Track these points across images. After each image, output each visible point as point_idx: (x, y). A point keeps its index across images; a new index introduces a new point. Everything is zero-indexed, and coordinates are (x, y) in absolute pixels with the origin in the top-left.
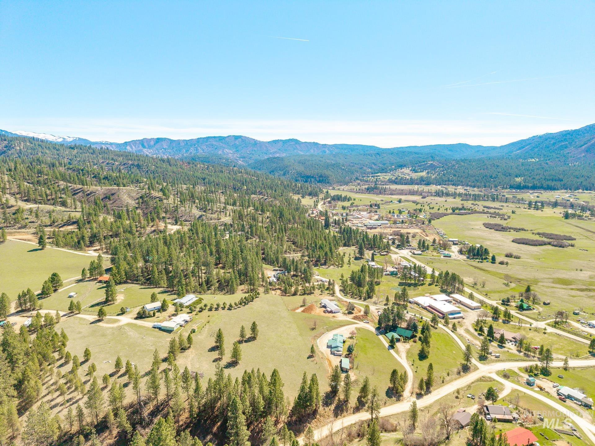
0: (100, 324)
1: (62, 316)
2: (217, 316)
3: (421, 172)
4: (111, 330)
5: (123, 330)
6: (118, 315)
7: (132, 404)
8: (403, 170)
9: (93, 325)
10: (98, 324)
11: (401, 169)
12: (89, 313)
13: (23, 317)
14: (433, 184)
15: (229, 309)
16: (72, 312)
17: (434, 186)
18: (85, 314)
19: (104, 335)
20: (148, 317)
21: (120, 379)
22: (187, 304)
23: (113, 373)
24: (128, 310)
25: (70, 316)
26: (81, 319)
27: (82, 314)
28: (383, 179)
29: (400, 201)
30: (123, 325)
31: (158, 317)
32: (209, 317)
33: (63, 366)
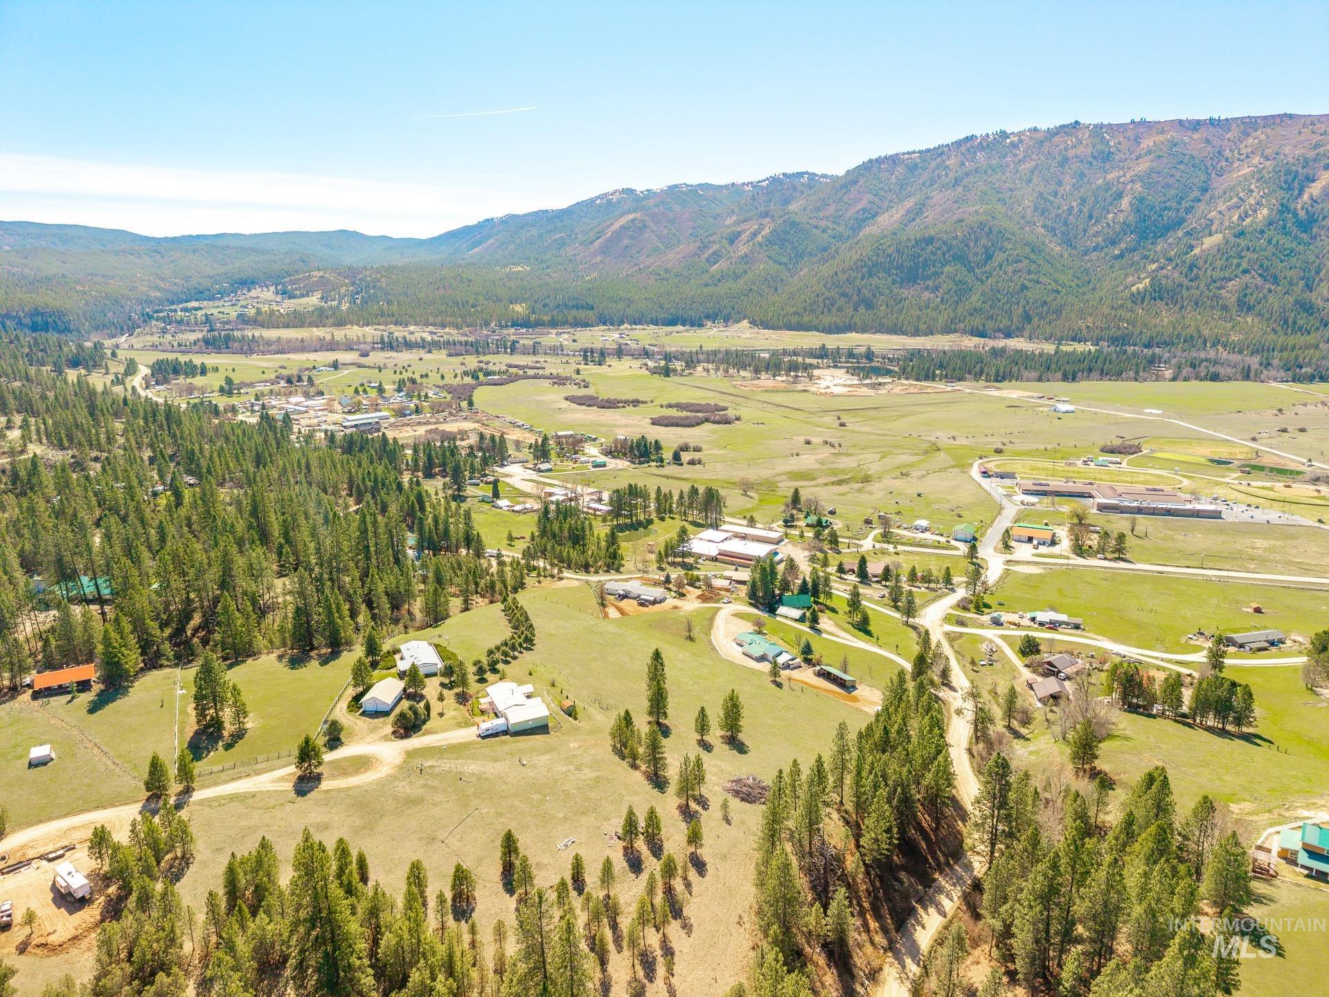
0: (329, 785)
3: (303, 296)
4: (401, 784)
5: (437, 770)
6: (331, 747)
8: (253, 293)
9: (313, 795)
10: (324, 787)
11: (249, 290)
12: (225, 774)
14: (351, 323)
15: (528, 649)
16: (157, 797)
17: (355, 327)
19: (413, 801)
20: (424, 721)
22: (438, 664)
23: (626, 854)
25: (177, 807)
28: (221, 316)
29: (335, 365)
30: (405, 762)
31: (441, 715)
32: (531, 674)
33: (473, 910)
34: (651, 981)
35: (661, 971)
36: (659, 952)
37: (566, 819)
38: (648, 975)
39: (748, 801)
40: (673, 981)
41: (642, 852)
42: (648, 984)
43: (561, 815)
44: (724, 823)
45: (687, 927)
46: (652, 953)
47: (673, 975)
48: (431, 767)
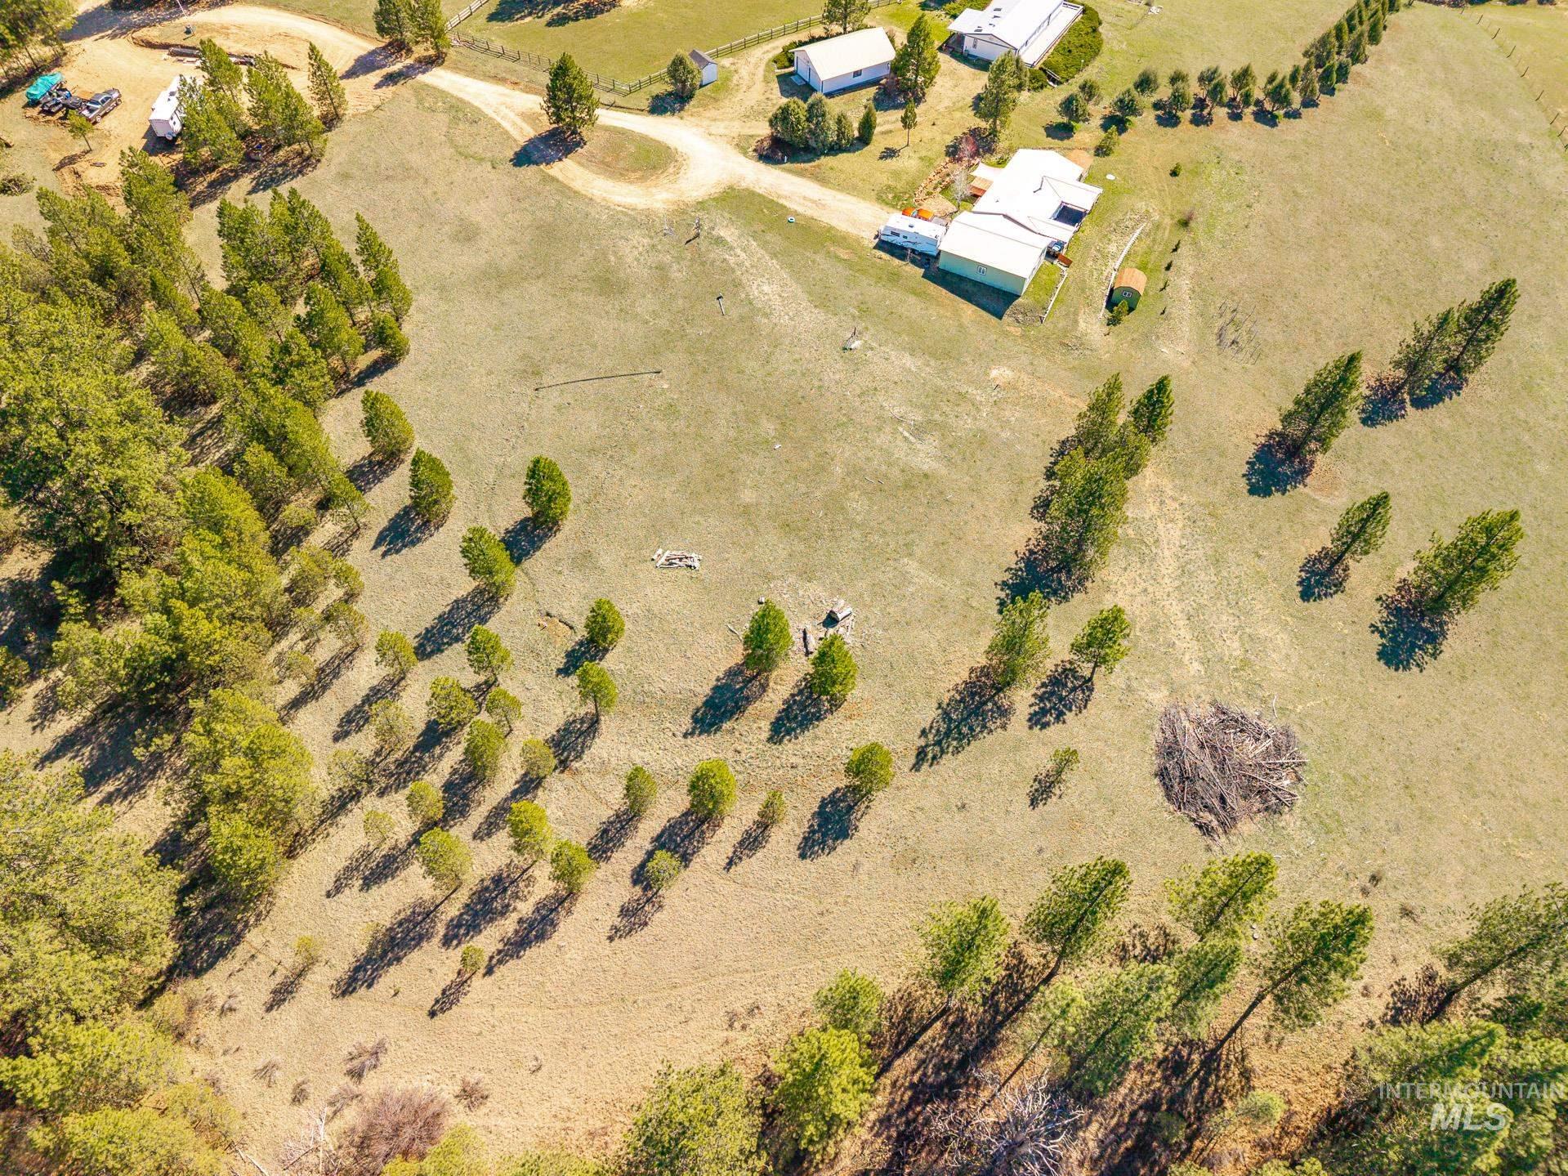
0: (567, 170)
1: (351, 74)
2: (1216, 176)
4: (639, 239)
5: (717, 253)
6: (659, 106)
7: (908, 1012)
9: (529, 172)
10: (557, 169)
12: (493, 65)
13: (150, 45)
15: (1265, 118)
16: (399, 47)
18: (471, 72)
19: (609, 284)
20: (835, 149)
21: (789, 749)
22: (1031, 56)
23: (731, 673)
24: (708, 73)
25: (391, 79)
26: (458, 110)
27: (456, 68)
30: (701, 205)
31: (890, 153)
32: (1174, 173)
33: (413, 543)
34: (447, 942)
35: (487, 941)
36: (525, 908)
37: (746, 510)
38: (459, 926)
39: (1168, 789)
40: (478, 983)
41: (770, 695)
42: (436, 940)
43: (748, 496)
44: (1026, 789)
45: (633, 917)
46: (516, 896)
47: (489, 971)
48: (719, 241)
